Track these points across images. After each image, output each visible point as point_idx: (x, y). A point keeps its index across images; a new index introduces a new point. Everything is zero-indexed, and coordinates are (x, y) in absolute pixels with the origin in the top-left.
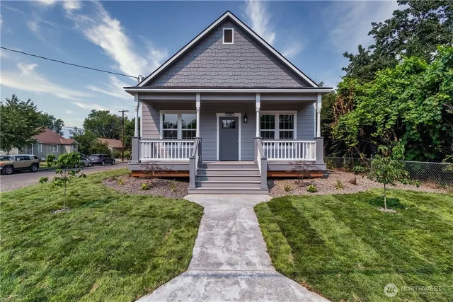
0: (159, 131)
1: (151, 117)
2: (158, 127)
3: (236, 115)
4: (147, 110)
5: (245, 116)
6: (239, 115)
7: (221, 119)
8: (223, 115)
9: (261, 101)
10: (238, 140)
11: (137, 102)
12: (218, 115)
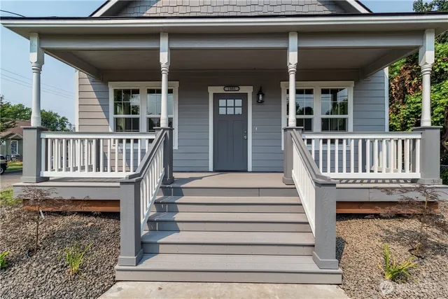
0: (108, 119)
1: (94, 95)
2: (106, 112)
3: (243, 90)
4: (88, 81)
5: (259, 92)
6: (248, 90)
7: (217, 97)
8: (220, 90)
9: (299, 49)
10: (247, 134)
11: (35, 55)
12: (212, 90)
